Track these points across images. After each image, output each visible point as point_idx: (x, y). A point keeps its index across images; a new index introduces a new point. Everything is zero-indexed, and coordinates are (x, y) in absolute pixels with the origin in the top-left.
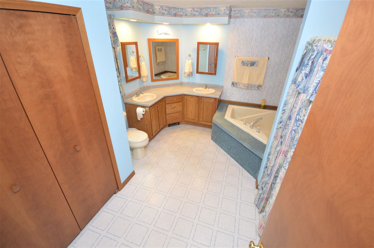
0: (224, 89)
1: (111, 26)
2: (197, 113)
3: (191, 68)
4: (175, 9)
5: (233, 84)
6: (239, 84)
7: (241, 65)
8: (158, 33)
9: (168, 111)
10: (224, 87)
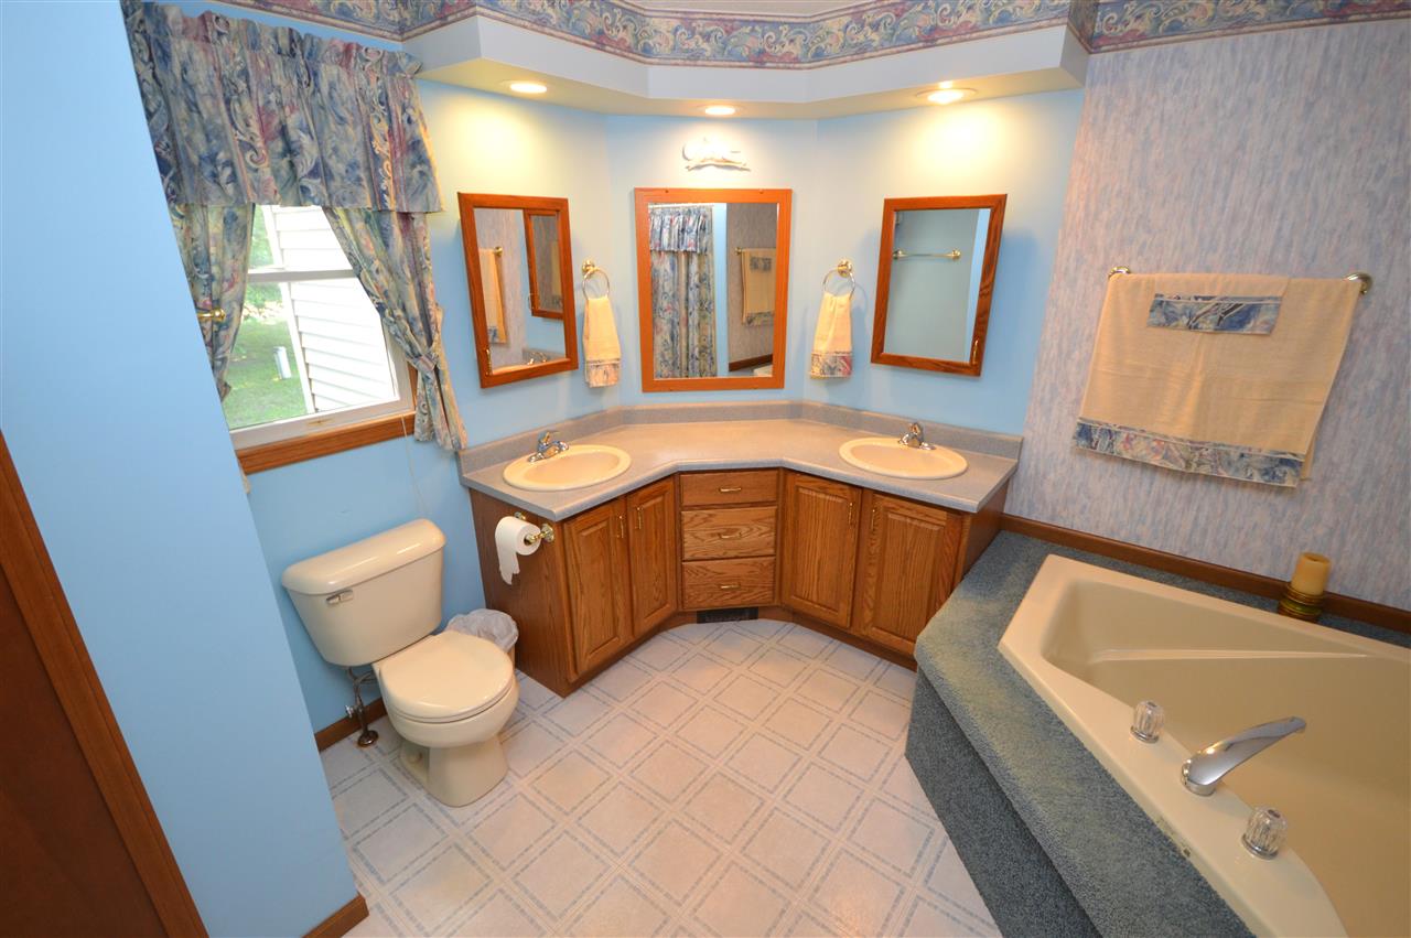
0: (1026, 453)
1: (396, 108)
2: (848, 578)
3: (847, 333)
4: (757, 28)
5: (1085, 432)
6: (1128, 440)
7: (1151, 325)
8: (687, 163)
9: (691, 545)
10: (1026, 447)
